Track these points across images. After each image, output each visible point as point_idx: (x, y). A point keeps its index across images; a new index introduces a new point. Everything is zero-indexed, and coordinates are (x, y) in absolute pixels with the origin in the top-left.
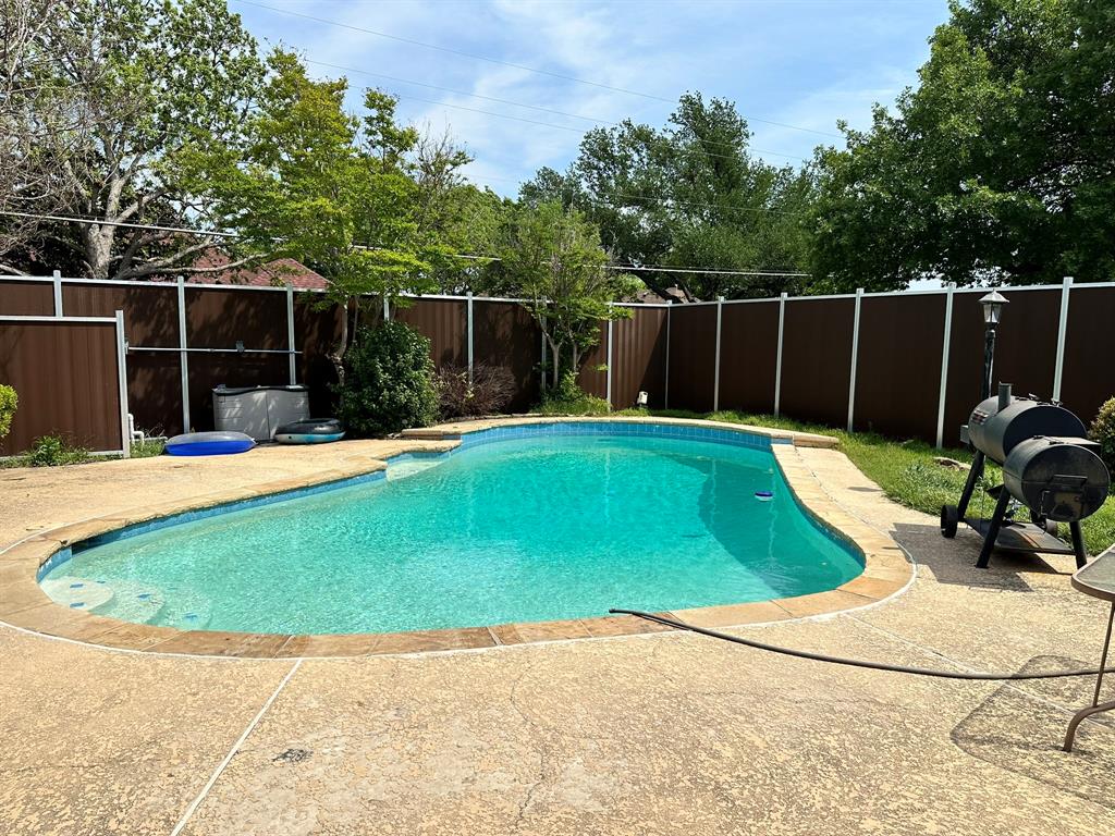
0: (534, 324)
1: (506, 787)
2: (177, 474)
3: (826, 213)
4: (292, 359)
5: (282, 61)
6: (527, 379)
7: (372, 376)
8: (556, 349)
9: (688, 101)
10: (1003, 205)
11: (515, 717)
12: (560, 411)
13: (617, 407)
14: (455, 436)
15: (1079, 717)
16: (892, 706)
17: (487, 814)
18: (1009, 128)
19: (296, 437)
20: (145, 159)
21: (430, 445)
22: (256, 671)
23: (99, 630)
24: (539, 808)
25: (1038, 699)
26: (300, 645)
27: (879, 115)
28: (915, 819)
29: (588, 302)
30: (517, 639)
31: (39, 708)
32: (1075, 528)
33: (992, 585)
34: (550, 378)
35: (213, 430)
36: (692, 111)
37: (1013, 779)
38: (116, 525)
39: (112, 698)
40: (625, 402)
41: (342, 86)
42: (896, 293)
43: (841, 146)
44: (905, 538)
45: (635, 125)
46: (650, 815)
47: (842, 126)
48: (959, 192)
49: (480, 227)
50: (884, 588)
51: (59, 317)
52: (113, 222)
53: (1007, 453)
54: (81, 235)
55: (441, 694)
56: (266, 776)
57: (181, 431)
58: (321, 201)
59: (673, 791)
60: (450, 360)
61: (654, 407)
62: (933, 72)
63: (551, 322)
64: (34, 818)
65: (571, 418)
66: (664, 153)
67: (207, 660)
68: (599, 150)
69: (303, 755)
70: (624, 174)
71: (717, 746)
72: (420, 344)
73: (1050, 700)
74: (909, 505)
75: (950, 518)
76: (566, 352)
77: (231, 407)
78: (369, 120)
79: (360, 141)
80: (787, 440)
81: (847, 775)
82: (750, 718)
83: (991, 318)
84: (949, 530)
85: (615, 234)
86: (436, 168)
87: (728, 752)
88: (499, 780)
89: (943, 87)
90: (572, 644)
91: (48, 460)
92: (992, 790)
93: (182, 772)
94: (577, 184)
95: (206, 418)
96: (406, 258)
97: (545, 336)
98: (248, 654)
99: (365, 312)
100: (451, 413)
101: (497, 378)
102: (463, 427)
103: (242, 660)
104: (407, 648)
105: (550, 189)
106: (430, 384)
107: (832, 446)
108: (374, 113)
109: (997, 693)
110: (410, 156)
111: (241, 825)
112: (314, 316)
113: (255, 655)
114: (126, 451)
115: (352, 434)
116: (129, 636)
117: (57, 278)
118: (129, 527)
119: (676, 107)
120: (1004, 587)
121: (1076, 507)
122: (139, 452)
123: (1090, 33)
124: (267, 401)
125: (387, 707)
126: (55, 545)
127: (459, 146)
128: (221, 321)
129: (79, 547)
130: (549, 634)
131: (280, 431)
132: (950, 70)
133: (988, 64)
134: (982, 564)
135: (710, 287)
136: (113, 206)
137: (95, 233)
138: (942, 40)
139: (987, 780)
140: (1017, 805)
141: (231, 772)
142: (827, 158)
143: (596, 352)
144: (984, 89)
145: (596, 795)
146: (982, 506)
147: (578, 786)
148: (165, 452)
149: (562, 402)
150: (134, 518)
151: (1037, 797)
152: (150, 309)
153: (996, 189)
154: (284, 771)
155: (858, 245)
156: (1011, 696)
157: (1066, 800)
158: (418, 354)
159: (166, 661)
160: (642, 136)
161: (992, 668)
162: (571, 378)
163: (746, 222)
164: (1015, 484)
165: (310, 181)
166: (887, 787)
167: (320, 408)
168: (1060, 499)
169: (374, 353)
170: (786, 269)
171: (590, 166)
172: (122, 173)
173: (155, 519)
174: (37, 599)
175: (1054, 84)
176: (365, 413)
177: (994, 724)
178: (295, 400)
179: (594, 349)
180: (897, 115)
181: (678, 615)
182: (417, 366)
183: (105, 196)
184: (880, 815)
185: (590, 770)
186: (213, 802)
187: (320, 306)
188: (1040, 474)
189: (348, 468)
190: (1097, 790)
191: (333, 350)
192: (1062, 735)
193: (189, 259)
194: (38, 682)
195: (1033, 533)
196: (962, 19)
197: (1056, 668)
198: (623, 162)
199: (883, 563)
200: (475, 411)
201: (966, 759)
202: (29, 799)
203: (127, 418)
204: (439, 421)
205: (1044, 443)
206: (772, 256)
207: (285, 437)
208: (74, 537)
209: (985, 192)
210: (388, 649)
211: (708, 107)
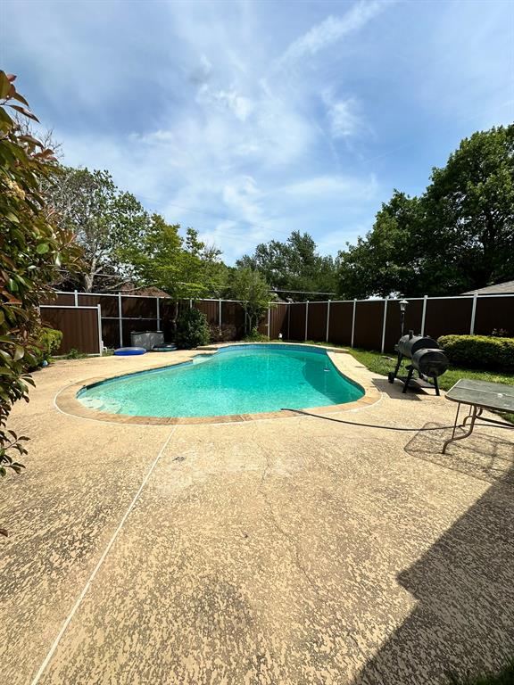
0: (243, 309)
1: (256, 469)
2: (121, 362)
3: (342, 273)
4: (158, 322)
5: (157, 218)
6: (240, 329)
7: (187, 328)
8: (250, 319)
9: (294, 234)
10: (401, 270)
11: (255, 445)
12: (252, 340)
13: (271, 340)
14: (216, 349)
15: (447, 443)
16: (383, 440)
17: (251, 478)
18: (403, 245)
19: (160, 349)
20: (105, 251)
21: (207, 352)
22: (161, 430)
23: (101, 416)
24: (268, 476)
25: (431, 437)
26: (175, 421)
27: (360, 240)
28: (397, 477)
29: (262, 302)
30: (251, 419)
31: (86, 444)
32: (435, 380)
33: (409, 399)
34: (248, 329)
35: (130, 346)
36: (296, 237)
37: (428, 464)
38: (101, 380)
39: (111, 440)
40: (274, 337)
41: (178, 227)
42: (366, 300)
43: (347, 251)
44: (376, 383)
45: (276, 242)
46: (307, 478)
47: (347, 244)
48: (386, 267)
49: (222, 276)
50: (373, 400)
51: (77, 307)
52: (93, 274)
53: (413, 354)
54: (82, 278)
55: (228, 438)
56: (171, 466)
57: (120, 347)
58: (171, 266)
59: (314, 469)
60: (213, 322)
61: (284, 339)
62: (378, 226)
63: (248, 309)
64: (90, 482)
65: (256, 343)
66: (285, 251)
67: (143, 426)
68: (262, 250)
69: (183, 459)
70: (271, 259)
71: (326, 454)
72: (203, 316)
73: (435, 437)
74: (376, 372)
75: (392, 376)
76: (254, 319)
77: (137, 338)
78: (188, 239)
79: (184, 246)
80: (332, 350)
81: (372, 463)
82: (336, 444)
83: (403, 309)
84: (391, 380)
85: (271, 280)
86: (210, 255)
87: (331, 456)
88: (252, 466)
89: (381, 231)
90: (270, 421)
91: (73, 357)
92: (421, 467)
93: (141, 465)
94: (255, 262)
95: (128, 343)
96: (199, 286)
97: (247, 313)
98: (157, 424)
99: (184, 305)
100: (214, 341)
101: (230, 328)
102: (219, 346)
103: (156, 426)
104: (212, 422)
105: (246, 263)
106: (206, 331)
107: (347, 353)
108: (190, 236)
109: (417, 435)
110: (201, 251)
111: (165, 483)
112: (167, 306)
113: (160, 424)
114: (101, 354)
115: (179, 348)
116: (114, 418)
117: (76, 293)
118: (106, 380)
119: (290, 236)
120: (413, 400)
121: (437, 372)
122: (105, 354)
123: (430, 214)
124: (150, 336)
125: (210, 442)
126: (82, 387)
127: (218, 248)
128: (134, 309)
129: (89, 387)
130: (262, 417)
131: (155, 347)
132: (384, 225)
133: (397, 224)
134: (404, 392)
135: (301, 297)
136: (93, 268)
137: (87, 277)
138: (380, 216)
139: (418, 464)
140: (431, 473)
141: (158, 465)
142: (342, 254)
143: (265, 320)
144: (395, 232)
145: (288, 471)
146: (403, 372)
147: (281, 468)
148: (114, 354)
149: (252, 337)
150: (108, 377)
151: (436, 470)
152: (109, 305)
153: (399, 266)
154: (177, 464)
155: (353, 284)
156: (422, 436)
157: (446, 470)
158: (203, 320)
159: (129, 427)
160: (278, 245)
161: (413, 427)
162: (255, 329)
163: (313, 275)
164: (416, 364)
165: (167, 260)
166: (386, 467)
167: (168, 340)
168: (432, 369)
169: (187, 320)
170: (328, 292)
171: (259, 256)
172: (96, 257)
173: (115, 378)
174: (77, 405)
175: (418, 232)
176: (184, 341)
177: (417, 445)
178: (159, 336)
179: (263, 319)
180: (367, 240)
181: (305, 410)
182: (202, 324)
183: (91, 263)
184: (386, 476)
185: (284, 463)
186: (154, 475)
187: (169, 303)
188: (425, 361)
189: (181, 360)
190: (455, 467)
191: (173, 319)
192: (441, 448)
193: (120, 287)
194: (84, 434)
195: (419, 381)
196: (386, 209)
197: (434, 426)
198: (271, 255)
199: (371, 392)
200: (222, 340)
201: (410, 457)
202: (87, 476)
203: (101, 343)
204: (210, 343)
205: (426, 351)
206: (322, 287)
207: (156, 349)
208: (87, 384)
209: (396, 267)
210: (206, 422)
211: (302, 235)
